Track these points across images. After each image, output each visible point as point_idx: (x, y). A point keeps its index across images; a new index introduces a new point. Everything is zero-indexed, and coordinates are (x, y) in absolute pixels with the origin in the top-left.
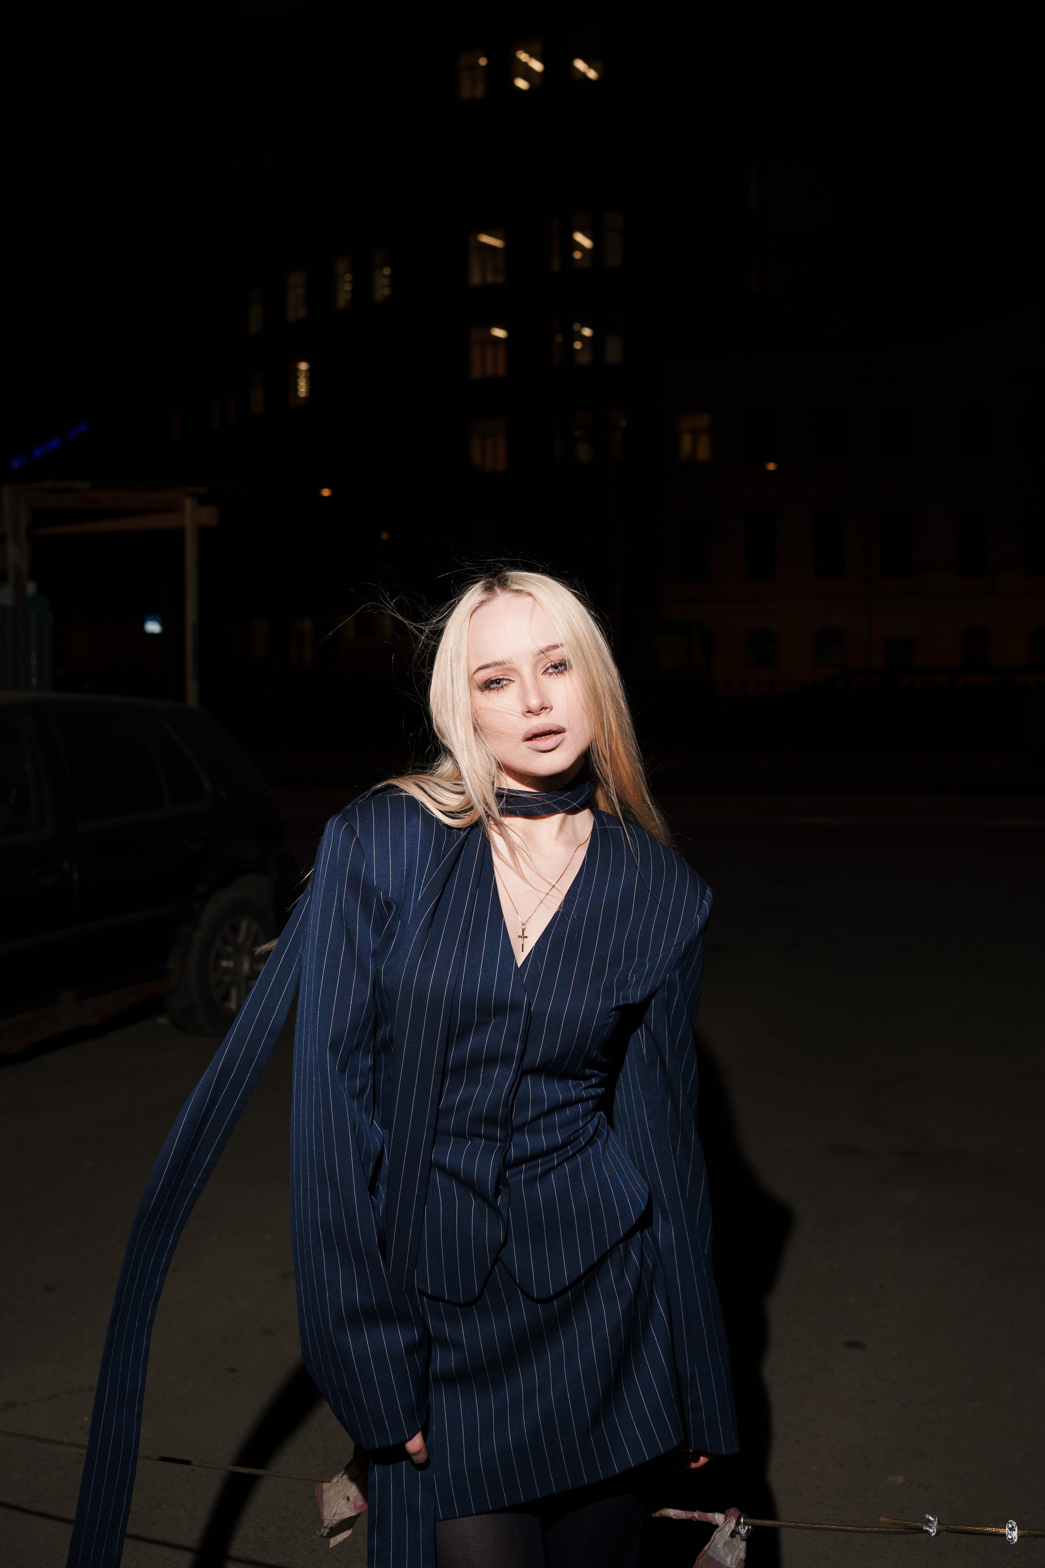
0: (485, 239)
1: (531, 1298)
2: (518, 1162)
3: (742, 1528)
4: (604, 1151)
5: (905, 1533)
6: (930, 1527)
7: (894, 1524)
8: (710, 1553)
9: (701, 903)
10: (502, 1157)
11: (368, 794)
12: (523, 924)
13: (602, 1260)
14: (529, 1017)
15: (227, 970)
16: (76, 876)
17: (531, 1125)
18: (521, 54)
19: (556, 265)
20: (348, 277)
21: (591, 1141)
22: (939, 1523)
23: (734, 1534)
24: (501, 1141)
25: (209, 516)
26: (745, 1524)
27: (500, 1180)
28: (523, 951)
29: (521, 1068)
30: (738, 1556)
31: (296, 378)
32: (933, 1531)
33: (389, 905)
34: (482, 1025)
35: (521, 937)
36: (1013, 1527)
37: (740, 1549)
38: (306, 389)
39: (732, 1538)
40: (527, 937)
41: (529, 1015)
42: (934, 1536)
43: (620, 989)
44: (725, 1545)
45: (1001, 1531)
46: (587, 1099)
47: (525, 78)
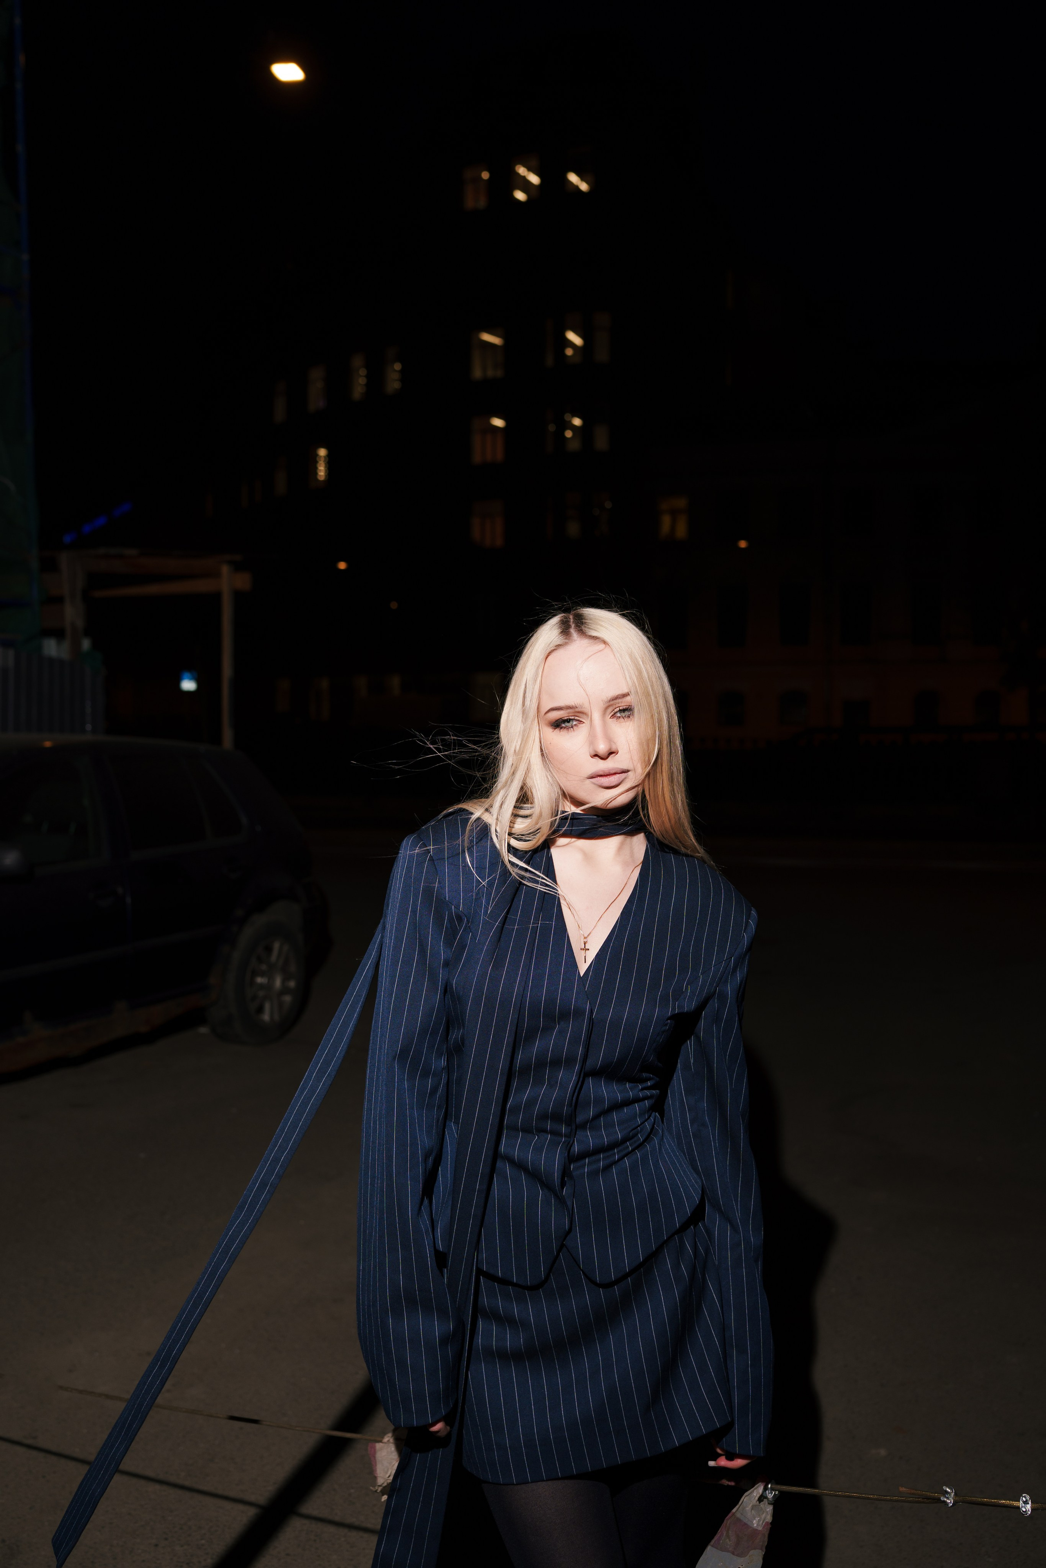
0: (487, 337)
1: (594, 1282)
2: (582, 1156)
3: (770, 1493)
4: (660, 1149)
5: (923, 1502)
6: (948, 1498)
7: (913, 1494)
8: (738, 1515)
9: (747, 923)
10: (567, 1150)
11: (440, 816)
12: (585, 938)
13: (660, 1248)
14: (591, 1023)
15: (262, 986)
16: (129, 900)
17: (592, 1123)
18: (519, 168)
19: (550, 361)
20: (363, 372)
21: (647, 1139)
22: (956, 1494)
23: (761, 1498)
24: (565, 1136)
25: (243, 581)
26: (772, 1489)
27: (565, 1173)
28: (585, 962)
29: (583, 1070)
30: (765, 1519)
31: (316, 462)
32: (950, 1501)
33: (460, 918)
34: (548, 1029)
35: (583, 949)
36: (1027, 1500)
37: (767, 1512)
38: (326, 472)
39: (760, 1503)
40: (588, 949)
41: (591, 1021)
42: (951, 1506)
43: (675, 999)
44: (752, 1509)
45: (1015, 1503)
46: (643, 1099)
47: (524, 191)
